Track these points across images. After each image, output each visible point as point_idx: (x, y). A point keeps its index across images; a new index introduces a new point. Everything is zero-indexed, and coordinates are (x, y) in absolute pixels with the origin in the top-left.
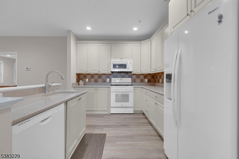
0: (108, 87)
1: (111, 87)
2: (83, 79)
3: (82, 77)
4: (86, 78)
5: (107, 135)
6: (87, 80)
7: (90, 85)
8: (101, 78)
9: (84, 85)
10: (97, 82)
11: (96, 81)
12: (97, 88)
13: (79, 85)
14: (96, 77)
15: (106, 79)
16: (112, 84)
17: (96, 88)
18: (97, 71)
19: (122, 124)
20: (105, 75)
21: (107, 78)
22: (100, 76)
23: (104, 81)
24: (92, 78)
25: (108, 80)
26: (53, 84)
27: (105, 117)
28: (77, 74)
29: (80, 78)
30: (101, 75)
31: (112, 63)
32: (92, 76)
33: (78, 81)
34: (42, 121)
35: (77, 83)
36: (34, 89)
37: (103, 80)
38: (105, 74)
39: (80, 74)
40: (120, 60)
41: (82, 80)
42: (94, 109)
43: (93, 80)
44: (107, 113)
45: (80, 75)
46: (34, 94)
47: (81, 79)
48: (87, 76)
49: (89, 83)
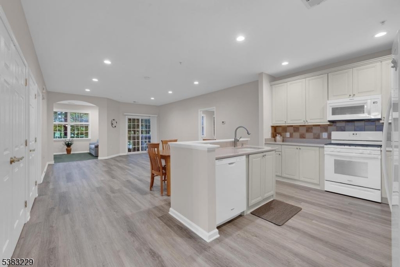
0: (320, 147)
1: (325, 146)
2: (282, 134)
3: (279, 130)
4: (286, 132)
5: (302, 210)
6: (288, 135)
7: (291, 142)
8: (312, 132)
9: (283, 141)
10: (304, 138)
11: (302, 136)
12: (300, 147)
13: (275, 141)
14: (303, 130)
15: (321, 134)
16: (333, 142)
17: (298, 147)
18: (302, 121)
19: (339, 208)
20: (319, 127)
21: (322, 132)
22: (309, 128)
23: (318, 137)
24: (295, 131)
25: (325, 135)
26: (241, 139)
27: (311, 191)
28: (272, 127)
29: (277, 132)
30: (312, 128)
31: (331, 106)
32: (296, 128)
33: (274, 136)
34: (230, 164)
35: (273, 139)
36: (227, 143)
37: (315, 134)
38: (319, 125)
39: (277, 126)
40: (348, 100)
41: (280, 135)
42: (295, 178)
43: (297, 135)
44: (319, 189)
45: (277, 128)
46: (226, 147)
47: (279, 133)
48: (288, 128)
49: (291, 139)
